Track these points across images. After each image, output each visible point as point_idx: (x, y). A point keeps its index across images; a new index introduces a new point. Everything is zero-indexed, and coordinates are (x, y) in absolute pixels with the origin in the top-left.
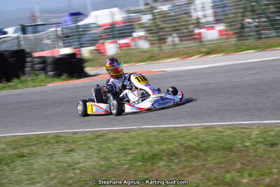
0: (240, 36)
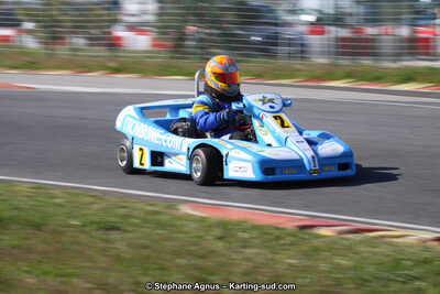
0: (176, 52)
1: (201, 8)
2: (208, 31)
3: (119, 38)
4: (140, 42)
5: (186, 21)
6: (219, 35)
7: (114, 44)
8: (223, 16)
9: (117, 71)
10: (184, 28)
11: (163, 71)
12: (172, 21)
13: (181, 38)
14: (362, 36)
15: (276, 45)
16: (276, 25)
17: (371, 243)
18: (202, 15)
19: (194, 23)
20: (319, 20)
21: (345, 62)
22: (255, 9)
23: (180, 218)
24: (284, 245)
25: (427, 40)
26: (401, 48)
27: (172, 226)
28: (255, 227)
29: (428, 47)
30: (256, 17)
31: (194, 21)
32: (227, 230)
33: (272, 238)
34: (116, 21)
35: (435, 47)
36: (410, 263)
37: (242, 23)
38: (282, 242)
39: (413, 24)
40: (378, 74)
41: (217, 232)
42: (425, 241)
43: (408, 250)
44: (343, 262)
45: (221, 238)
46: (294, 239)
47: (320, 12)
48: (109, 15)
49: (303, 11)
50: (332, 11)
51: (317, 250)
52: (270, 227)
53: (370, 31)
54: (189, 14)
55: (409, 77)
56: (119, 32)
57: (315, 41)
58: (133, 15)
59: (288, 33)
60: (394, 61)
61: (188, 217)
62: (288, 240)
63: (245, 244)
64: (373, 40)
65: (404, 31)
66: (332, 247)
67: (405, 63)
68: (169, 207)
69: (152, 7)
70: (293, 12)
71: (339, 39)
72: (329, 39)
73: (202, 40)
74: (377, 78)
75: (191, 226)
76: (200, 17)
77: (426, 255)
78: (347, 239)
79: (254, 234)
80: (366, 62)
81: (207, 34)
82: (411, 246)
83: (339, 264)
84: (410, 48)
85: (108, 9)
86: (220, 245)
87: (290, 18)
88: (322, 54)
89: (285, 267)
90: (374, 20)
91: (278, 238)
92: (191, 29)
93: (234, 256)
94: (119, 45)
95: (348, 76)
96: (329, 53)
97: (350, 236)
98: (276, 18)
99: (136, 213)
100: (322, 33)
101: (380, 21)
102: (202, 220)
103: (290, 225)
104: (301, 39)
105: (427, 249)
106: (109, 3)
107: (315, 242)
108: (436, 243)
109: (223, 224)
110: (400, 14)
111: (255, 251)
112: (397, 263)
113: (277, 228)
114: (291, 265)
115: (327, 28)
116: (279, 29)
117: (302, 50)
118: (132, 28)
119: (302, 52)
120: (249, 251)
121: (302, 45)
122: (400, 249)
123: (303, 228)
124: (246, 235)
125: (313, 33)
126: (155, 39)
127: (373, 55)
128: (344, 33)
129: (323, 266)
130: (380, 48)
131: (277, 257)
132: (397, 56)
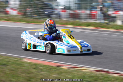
1: (32, 4)
2: (33, 10)
3: (8, 11)
4: (14, 13)
5: (27, 7)
6: (36, 11)
7: (7, 13)
8: (37, 6)
9: (7, 20)
10: (26, 9)
11: (20, 21)
12: (23, 7)
13: (26, 12)
14: (76, 13)
15: (52, 14)
16: (52, 9)
17: (77, 71)
18: (32, 6)
19: (29, 8)
20: (64, 8)
21: (71, 20)
22: (46, 5)
23: (23, 62)
24: (53, 71)
25: (94, 15)
26: (87, 17)
27: (21, 65)
28: (44, 66)
29: (94, 17)
30: (47, 7)
31: (29, 7)
32: (36, 66)
33: (49, 69)
34: (7, 6)
35: (96, 17)
36: (88, 77)
37: (43, 8)
38: (52, 70)
39: (90, 10)
40: (80, 24)
41: (34, 67)
42: (92, 71)
43: (87, 73)
44: (69, 76)
45: (34, 68)
46: (55, 69)
47: (65, 6)
48: (5, 5)
49: (60, 6)
50: (68, 6)
51: (61, 73)
52: (48, 66)
53: (79, 11)
54: (28, 5)
55: (89, 25)
56: (8, 9)
57: (63, 14)
58: (12, 5)
59: (55, 11)
60: (85, 20)
61: (25, 62)
62: (54, 70)
63: (42, 70)
64: (79, 14)
65: (88, 12)
66: (66, 72)
67: (88, 21)
68: (21, 59)
69: (18, 3)
70: (57, 6)
71: (70, 14)
72: (67, 14)
73: (31, 13)
74: (80, 25)
75: (26, 65)
76: (31, 6)
77: (92, 75)
78: (70, 70)
79: (44, 67)
80: (77, 20)
81: (33, 11)
82: (88, 72)
83: (68, 77)
84: (89, 17)
85: (5, 3)
86: (34, 70)
87: (56, 7)
88: (65, 17)
89: (52, 77)
90: (80, 9)
91: (51, 69)
92: (28, 9)
93: (38, 73)
94: (8, 13)
95: (72, 24)
96: (67, 17)
97: (71, 69)
98: (52, 7)
99: (11, 61)
100: (65, 12)
101: (82, 9)
102: (30, 63)
103: (54, 65)
104: (59, 13)
105: (92, 73)
106: (6, 1)
107: (61, 70)
108: (95, 72)
109: (35, 65)
110: (87, 7)
111: (44, 72)
112: (84, 77)
113: (51, 66)
114: (54, 77)
115: (66, 10)
116: (53, 10)
117: (59, 16)
118: (12, 8)
119: (59, 17)
120: (43, 72)
121: (60, 15)
122: (85, 73)
123: (58, 66)
124: (42, 68)
125: (63, 12)
126: (18, 12)
127: (79, 18)
128: (71, 12)
129: (63, 77)
130: (81, 16)
131: (50, 74)
132: (86, 19)
